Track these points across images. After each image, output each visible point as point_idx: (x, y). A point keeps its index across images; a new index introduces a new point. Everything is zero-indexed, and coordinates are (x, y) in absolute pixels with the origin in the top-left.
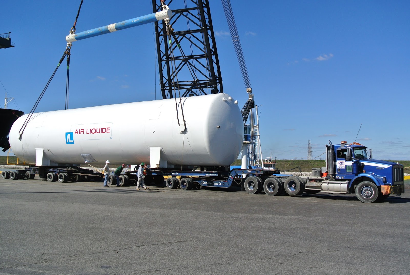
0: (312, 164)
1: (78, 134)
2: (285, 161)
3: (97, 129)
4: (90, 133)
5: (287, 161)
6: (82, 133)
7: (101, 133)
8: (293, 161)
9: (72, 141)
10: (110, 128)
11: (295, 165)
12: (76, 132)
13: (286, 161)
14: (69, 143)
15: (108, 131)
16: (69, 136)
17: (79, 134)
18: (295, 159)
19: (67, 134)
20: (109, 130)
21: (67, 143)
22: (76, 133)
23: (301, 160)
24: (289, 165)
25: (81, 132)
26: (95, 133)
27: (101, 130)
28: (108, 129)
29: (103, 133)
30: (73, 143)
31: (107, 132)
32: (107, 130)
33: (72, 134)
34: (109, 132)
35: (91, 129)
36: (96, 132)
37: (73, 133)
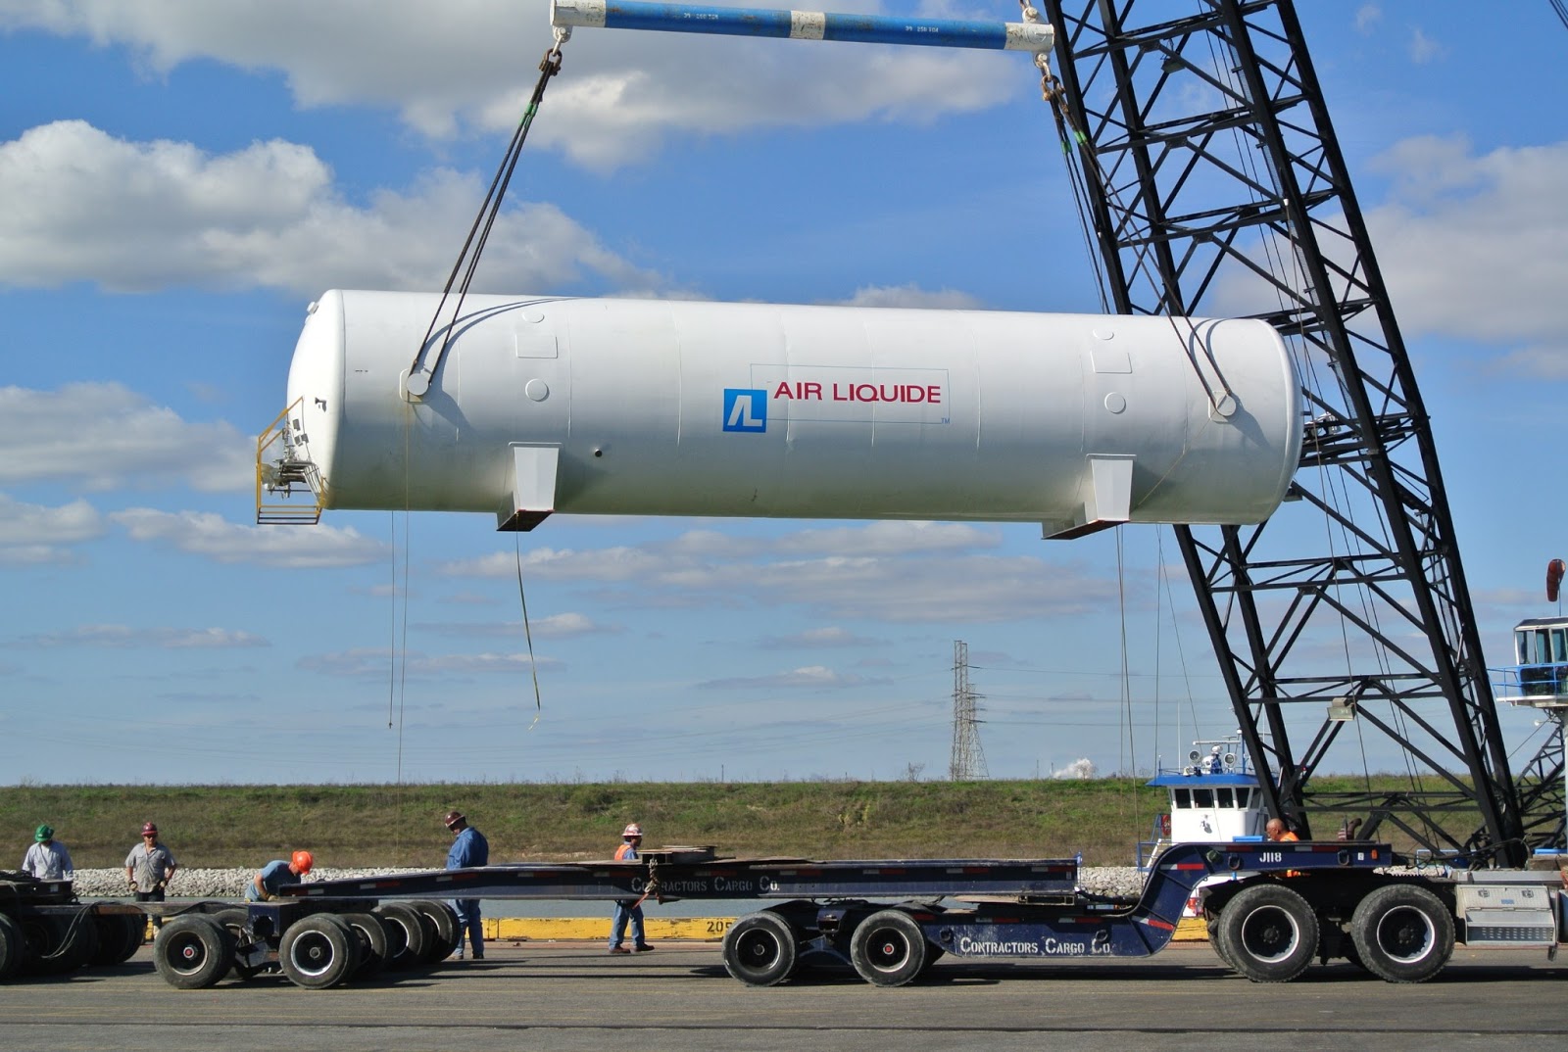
0: (1030, 811)
1: (791, 397)
2: (841, 794)
3: (882, 387)
4: (852, 398)
5: (854, 791)
6: (813, 396)
7: (903, 400)
8: (895, 791)
9: (758, 423)
10: (938, 388)
11: (909, 818)
12: (783, 389)
13: (849, 794)
14: (739, 427)
15: (933, 398)
16: (744, 403)
17: (799, 397)
18: (906, 778)
19: (730, 396)
20: (939, 394)
21: (727, 428)
22: (779, 392)
23: (948, 779)
24: (871, 817)
25: (807, 391)
26: (874, 398)
27: (904, 393)
28: (933, 391)
29: (909, 400)
30: (762, 429)
31: (930, 400)
32: (930, 394)
33: (759, 399)
34: (939, 402)
35: (852, 386)
36: (879, 396)
37: (766, 391)
